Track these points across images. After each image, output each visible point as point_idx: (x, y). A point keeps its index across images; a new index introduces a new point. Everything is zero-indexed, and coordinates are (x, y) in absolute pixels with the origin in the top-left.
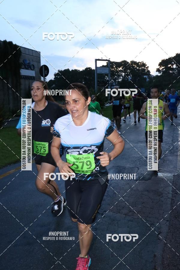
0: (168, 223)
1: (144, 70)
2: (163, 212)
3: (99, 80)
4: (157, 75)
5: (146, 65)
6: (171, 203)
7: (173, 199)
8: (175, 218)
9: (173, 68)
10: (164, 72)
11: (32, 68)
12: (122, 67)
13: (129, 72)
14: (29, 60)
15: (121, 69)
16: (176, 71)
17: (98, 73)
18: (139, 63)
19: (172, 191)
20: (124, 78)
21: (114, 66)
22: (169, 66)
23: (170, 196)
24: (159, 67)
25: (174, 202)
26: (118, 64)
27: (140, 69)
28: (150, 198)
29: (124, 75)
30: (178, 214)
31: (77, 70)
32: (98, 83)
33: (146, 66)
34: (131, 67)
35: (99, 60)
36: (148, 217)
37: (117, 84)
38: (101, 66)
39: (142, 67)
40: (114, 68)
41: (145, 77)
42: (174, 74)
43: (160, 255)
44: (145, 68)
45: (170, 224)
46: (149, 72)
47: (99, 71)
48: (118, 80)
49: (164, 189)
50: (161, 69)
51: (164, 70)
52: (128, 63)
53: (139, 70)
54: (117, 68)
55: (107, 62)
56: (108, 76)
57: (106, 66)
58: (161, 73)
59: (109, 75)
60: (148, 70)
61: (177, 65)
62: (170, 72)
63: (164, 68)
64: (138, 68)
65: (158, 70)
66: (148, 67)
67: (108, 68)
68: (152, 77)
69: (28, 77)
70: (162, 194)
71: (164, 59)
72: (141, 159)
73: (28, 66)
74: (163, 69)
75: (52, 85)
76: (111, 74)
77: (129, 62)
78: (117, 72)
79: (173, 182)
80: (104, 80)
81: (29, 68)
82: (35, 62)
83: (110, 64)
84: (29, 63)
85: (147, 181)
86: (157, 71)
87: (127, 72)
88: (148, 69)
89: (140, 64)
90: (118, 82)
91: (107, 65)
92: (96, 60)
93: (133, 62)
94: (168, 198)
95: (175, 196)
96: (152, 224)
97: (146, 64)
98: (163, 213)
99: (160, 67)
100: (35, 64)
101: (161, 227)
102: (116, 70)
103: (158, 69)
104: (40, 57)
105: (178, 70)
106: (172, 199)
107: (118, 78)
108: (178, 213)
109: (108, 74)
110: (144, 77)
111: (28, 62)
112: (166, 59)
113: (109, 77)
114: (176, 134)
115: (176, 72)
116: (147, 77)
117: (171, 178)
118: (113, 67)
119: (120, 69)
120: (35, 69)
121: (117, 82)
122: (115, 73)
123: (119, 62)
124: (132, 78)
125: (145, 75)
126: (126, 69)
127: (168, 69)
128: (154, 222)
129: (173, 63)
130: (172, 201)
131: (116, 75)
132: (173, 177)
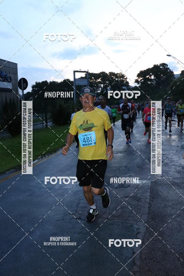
0: (145, 224)
1: (123, 81)
4: (136, 86)
5: (125, 76)
6: (149, 207)
7: (151, 204)
8: (152, 220)
9: (151, 79)
10: (142, 83)
11: (9, 81)
12: (101, 78)
14: (6, 72)
15: (100, 81)
16: (154, 81)
17: (76, 84)
18: (118, 74)
19: (150, 196)
20: (103, 89)
21: (93, 78)
22: (147, 77)
23: (148, 200)
24: (138, 77)
25: (151, 206)
26: (97, 76)
27: (119, 80)
28: (129, 203)
31: (55, 82)
32: (76, 95)
33: (125, 77)
34: (110, 78)
35: (77, 71)
36: (127, 220)
38: (80, 77)
39: (120, 78)
41: (124, 88)
42: (153, 85)
44: (124, 79)
46: (127, 83)
47: (77, 83)
48: (97, 91)
49: (142, 195)
50: (139, 80)
51: (143, 81)
52: (106, 74)
53: (117, 81)
54: (95, 80)
55: (86, 73)
57: (84, 77)
58: (140, 84)
60: (127, 81)
61: (155, 77)
62: (148, 83)
63: (142, 79)
64: (116, 79)
65: (137, 81)
66: (127, 78)
67: (86, 80)
68: (131, 88)
69: (5, 90)
70: (140, 199)
71: (142, 70)
72: (120, 168)
73: (4, 79)
74: (141, 80)
75: (30, 97)
76: (90, 85)
77: (108, 74)
78: (96, 83)
79: (150, 188)
81: (6, 81)
82: (12, 74)
83: (89, 75)
84: (5, 76)
85: (126, 188)
86: (135, 82)
87: (106, 84)
89: (118, 75)
90: (97, 93)
91: (86, 76)
92: (75, 72)
93: (112, 74)
94: (146, 203)
95: (152, 201)
96: (131, 226)
97: (125, 75)
98: (142, 215)
99: (139, 78)
100: (12, 76)
101: (139, 228)
102: (95, 81)
103: (137, 80)
104: (17, 69)
105: (156, 81)
106: (149, 203)
107: (97, 90)
110: (123, 88)
111: (4, 74)
112: (145, 71)
115: (155, 83)
116: (126, 88)
117: (149, 184)
118: (91, 79)
119: (98, 81)
120: (12, 81)
122: (93, 84)
123: (98, 73)
124: (111, 89)
125: (124, 86)
126: (105, 80)
127: (146, 80)
128: (133, 224)
129: (151, 74)
130: (149, 205)
131: (95, 87)
132: (151, 183)
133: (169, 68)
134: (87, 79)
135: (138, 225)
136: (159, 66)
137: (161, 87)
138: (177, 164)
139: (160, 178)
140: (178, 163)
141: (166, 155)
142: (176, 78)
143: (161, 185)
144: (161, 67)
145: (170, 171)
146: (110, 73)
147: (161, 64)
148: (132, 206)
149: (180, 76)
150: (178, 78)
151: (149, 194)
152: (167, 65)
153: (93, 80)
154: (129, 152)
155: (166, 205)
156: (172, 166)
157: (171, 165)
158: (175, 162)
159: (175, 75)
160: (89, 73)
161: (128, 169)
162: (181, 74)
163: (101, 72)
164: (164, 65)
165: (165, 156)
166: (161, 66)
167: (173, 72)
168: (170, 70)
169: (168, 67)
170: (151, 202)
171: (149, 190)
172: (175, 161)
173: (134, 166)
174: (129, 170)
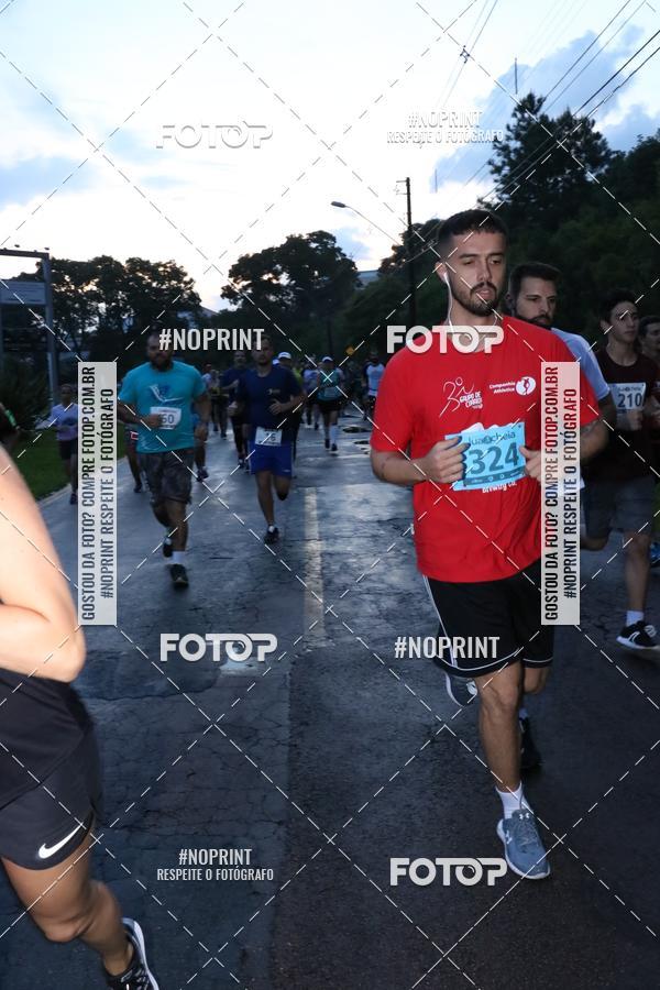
0: (282, 831)
1: (179, 291)
2: (264, 794)
3: (10, 330)
4: (226, 310)
5: (185, 274)
6: (290, 761)
7: (295, 746)
9: (279, 284)
10: (247, 300)
12: (96, 280)
13: (123, 299)
15: (95, 288)
16: (288, 294)
17: (3, 301)
18: (159, 265)
19: (289, 715)
20: (104, 321)
21: (67, 278)
22: (266, 277)
23: (284, 734)
24: (232, 280)
25: (299, 754)
26: (81, 271)
27: (164, 287)
28: (215, 753)
29: (107, 309)
30: (315, 792)
32: (5, 342)
33: (186, 279)
34: (130, 280)
35: (6, 252)
36: (209, 822)
37: (79, 343)
38: (17, 275)
39: (170, 281)
40: (68, 283)
41: (185, 319)
42: (284, 304)
43: (261, 949)
44: (182, 285)
45: (289, 834)
46: (195, 297)
47: (7, 298)
48: (83, 328)
49: (261, 715)
50: (238, 287)
51: (250, 291)
52: (118, 264)
53: (158, 291)
54: (77, 285)
55: (39, 260)
56: (43, 314)
57: (33, 275)
58: (240, 302)
59: (47, 310)
60: (193, 294)
61: (291, 277)
62: (268, 300)
63: (248, 286)
64: (154, 284)
65: (228, 293)
66: (192, 280)
67: (42, 285)
70: (257, 730)
71: (247, 255)
74: (245, 288)
76: (54, 304)
77: (124, 264)
78: (78, 298)
79: (292, 684)
80: (30, 330)
83: (52, 269)
85: (201, 694)
86: (223, 296)
87: (117, 301)
88: (191, 288)
89: (161, 269)
90: (85, 334)
91: (40, 272)
93: (137, 264)
94: (279, 743)
95: (301, 734)
97: (184, 270)
98: (265, 796)
99: (235, 281)
102: (75, 292)
103: (228, 287)
105: (296, 292)
106: (290, 745)
107: (83, 323)
108: (313, 789)
109: (44, 306)
110: (180, 315)
112: (256, 255)
113: (47, 316)
114: (295, 515)
115: (291, 300)
116: (188, 318)
117: (285, 671)
118: (61, 282)
119: (87, 288)
121: (79, 335)
122: (69, 303)
123: (86, 261)
124: (134, 321)
125: (181, 311)
126: (112, 289)
127: (261, 289)
128: (235, 837)
129: (279, 267)
130: (290, 751)
131: (76, 311)
132: (291, 666)
133: (339, 250)
134: (42, 280)
135: (253, 838)
136: (306, 243)
137: (312, 315)
138: (381, 586)
139: (323, 645)
140: (383, 583)
141: (338, 554)
142: (365, 283)
143: (328, 671)
144: (313, 245)
145: (356, 615)
146: (131, 261)
147: (313, 234)
148: (225, 764)
149: (379, 275)
150: (371, 284)
151: (284, 710)
152: (334, 239)
153: (67, 286)
154: (205, 553)
155: (352, 748)
156: (366, 596)
157: (361, 593)
158: (374, 582)
159: (359, 273)
160: (53, 259)
161: (204, 616)
162: (380, 270)
163: (96, 259)
164: (321, 237)
165: (338, 561)
166: (314, 241)
167: (353, 264)
168: (345, 255)
169: (336, 246)
170: (298, 742)
171: (286, 694)
172: (372, 578)
173: (227, 605)
174: (207, 622)
